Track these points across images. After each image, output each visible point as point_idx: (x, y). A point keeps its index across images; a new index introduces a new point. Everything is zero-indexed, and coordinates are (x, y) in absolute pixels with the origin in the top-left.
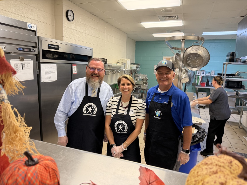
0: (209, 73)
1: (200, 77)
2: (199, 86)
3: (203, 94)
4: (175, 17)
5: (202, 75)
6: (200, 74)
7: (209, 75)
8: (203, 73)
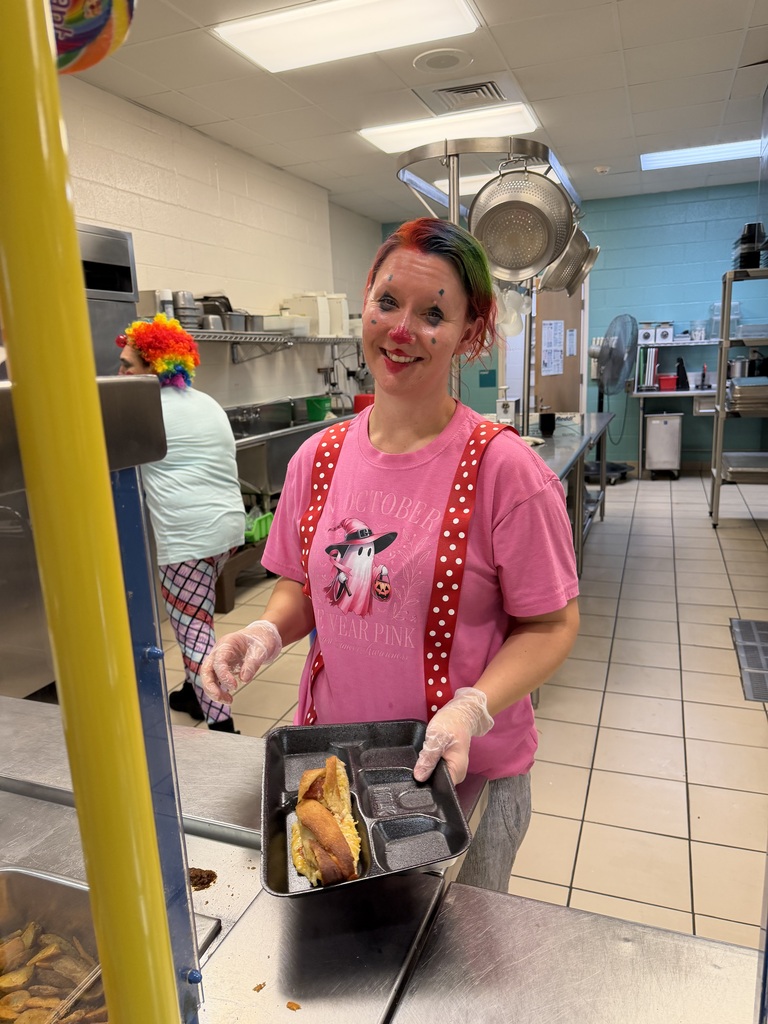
0: (686, 332)
1: (652, 353)
2: (649, 389)
3: (666, 423)
4: (484, 88)
5: (661, 342)
6: (651, 342)
7: (685, 341)
8: (665, 335)
